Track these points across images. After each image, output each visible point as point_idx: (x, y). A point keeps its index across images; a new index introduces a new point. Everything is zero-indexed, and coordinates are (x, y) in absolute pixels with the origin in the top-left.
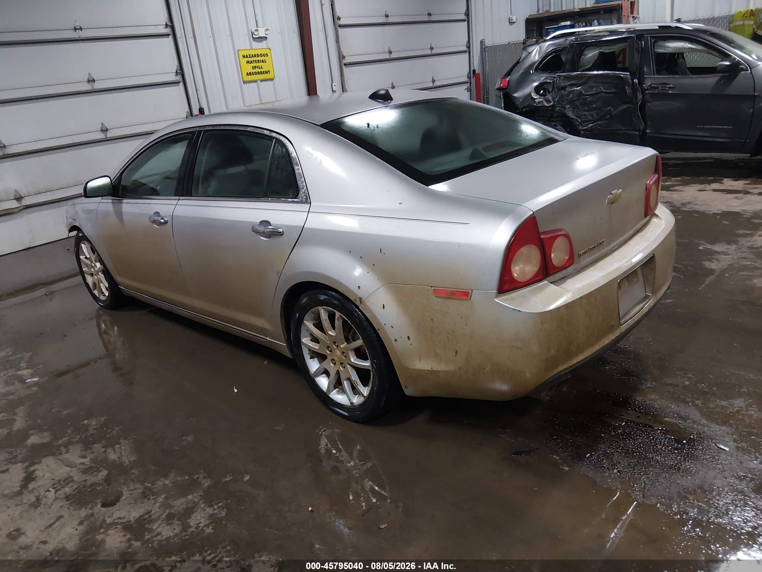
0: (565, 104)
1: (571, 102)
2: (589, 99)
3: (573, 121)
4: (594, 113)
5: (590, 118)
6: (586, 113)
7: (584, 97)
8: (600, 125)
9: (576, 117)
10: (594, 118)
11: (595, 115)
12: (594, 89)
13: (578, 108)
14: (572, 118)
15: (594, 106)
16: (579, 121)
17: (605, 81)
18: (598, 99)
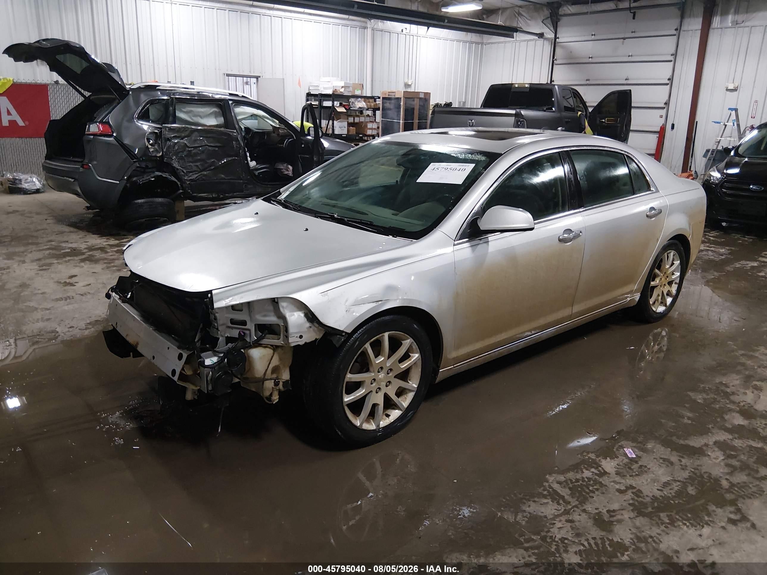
0: (172, 155)
1: (176, 153)
2: (193, 151)
3: (178, 171)
4: (198, 164)
5: (195, 168)
6: (191, 164)
7: (190, 149)
8: (205, 175)
9: (182, 167)
10: (200, 169)
11: (200, 167)
12: (198, 142)
13: (184, 159)
14: (178, 169)
15: (199, 158)
16: (185, 171)
17: (209, 135)
18: (203, 152)
